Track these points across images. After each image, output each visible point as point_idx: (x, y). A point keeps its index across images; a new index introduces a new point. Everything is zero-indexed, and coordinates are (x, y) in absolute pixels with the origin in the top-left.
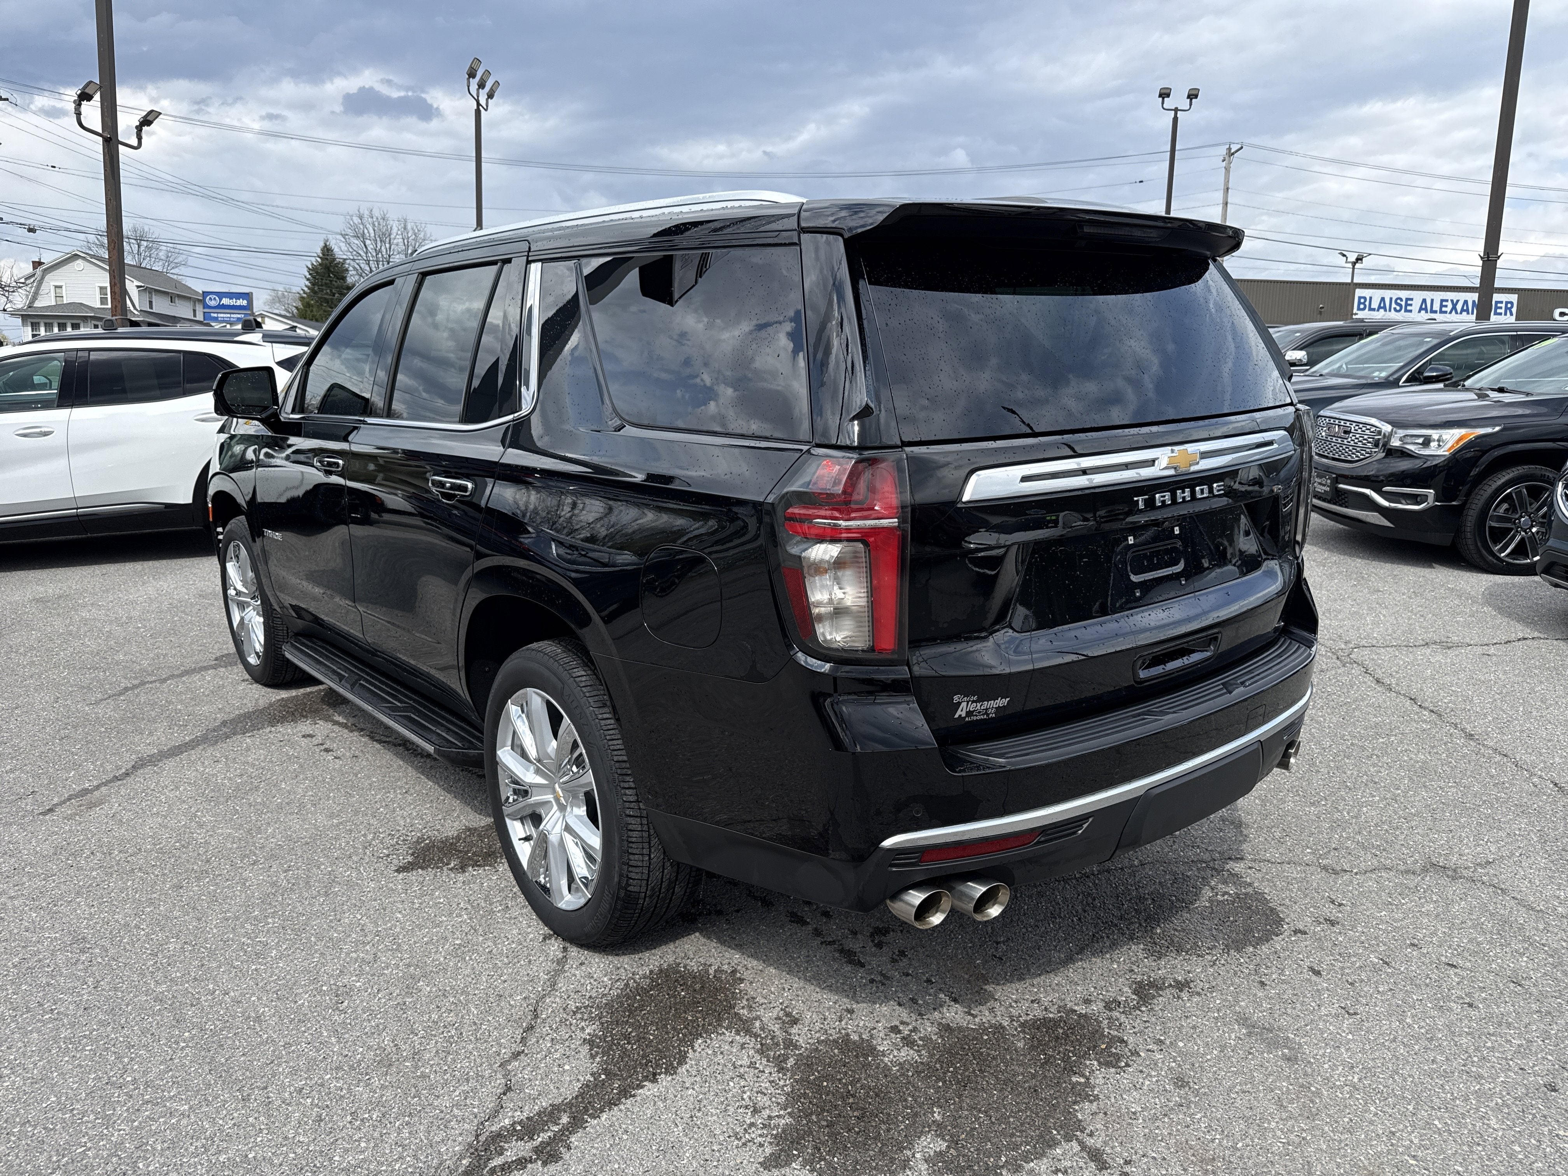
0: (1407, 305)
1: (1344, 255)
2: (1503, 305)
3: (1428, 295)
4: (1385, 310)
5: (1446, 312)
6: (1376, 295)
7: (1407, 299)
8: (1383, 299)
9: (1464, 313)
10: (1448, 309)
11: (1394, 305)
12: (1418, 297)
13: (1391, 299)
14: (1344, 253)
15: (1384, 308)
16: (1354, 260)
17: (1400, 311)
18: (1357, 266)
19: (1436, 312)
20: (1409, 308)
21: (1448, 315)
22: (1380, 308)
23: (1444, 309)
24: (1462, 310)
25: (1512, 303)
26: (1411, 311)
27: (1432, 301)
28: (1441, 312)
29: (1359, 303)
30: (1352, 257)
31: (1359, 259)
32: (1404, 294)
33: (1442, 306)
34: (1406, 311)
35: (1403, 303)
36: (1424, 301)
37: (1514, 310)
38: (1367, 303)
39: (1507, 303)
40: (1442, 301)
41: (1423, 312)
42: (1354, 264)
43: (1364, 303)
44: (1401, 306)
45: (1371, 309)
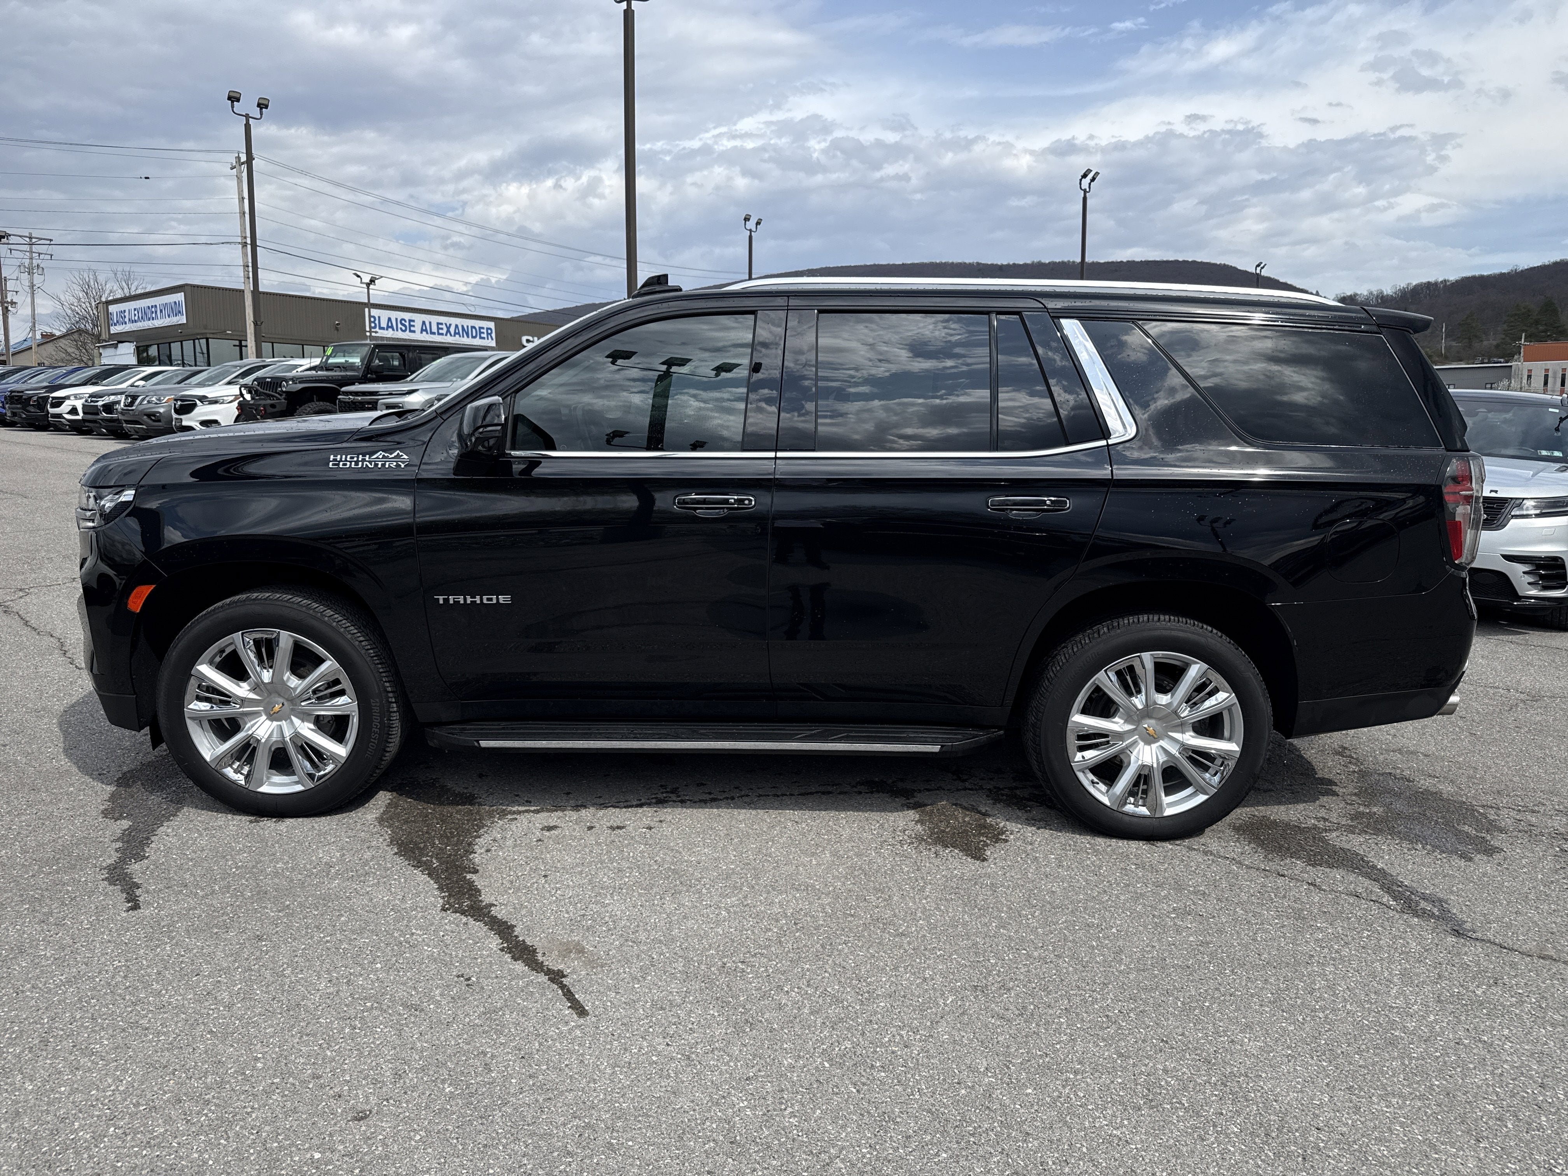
0: (410, 326)
1: (358, 276)
2: (485, 331)
3: (427, 318)
4: (393, 330)
5: (442, 334)
6: (384, 315)
7: (410, 321)
8: (389, 319)
9: (457, 336)
10: (444, 331)
11: (400, 326)
12: (419, 318)
13: (396, 319)
14: (359, 273)
15: (392, 327)
16: (368, 281)
17: (405, 331)
18: (371, 287)
19: (434, 333)
20: (412, 329)
21: (444, 337)
22: (388, 327)
23: (441, 331)
24: (455, 333)
25: (491, 329)
26: (414, 332)
27: (430, 323)
28: (439, 334)
29: (370, 322)
30: (367, 279)
31: (372, 281)
32: (407, 316)
33: (438, 329)
34: (411, 331)
35: (407, 324)
36: (424, 323)
37: (494, 335)
38: (377, 322)
39: (488, 329)
40: (438, 324)
41: (424, 333)
42: (368, 285)
43: (374, 322)
44: (405, 326)
45: (381, 328)
